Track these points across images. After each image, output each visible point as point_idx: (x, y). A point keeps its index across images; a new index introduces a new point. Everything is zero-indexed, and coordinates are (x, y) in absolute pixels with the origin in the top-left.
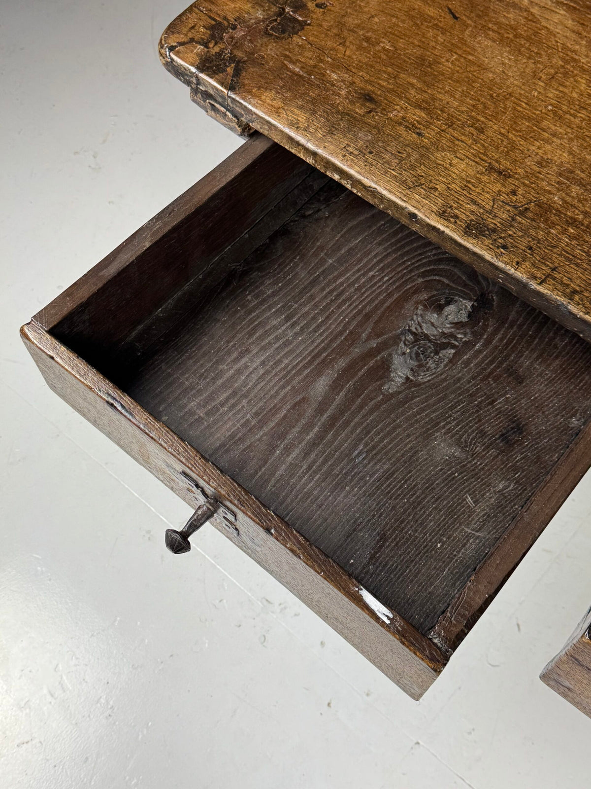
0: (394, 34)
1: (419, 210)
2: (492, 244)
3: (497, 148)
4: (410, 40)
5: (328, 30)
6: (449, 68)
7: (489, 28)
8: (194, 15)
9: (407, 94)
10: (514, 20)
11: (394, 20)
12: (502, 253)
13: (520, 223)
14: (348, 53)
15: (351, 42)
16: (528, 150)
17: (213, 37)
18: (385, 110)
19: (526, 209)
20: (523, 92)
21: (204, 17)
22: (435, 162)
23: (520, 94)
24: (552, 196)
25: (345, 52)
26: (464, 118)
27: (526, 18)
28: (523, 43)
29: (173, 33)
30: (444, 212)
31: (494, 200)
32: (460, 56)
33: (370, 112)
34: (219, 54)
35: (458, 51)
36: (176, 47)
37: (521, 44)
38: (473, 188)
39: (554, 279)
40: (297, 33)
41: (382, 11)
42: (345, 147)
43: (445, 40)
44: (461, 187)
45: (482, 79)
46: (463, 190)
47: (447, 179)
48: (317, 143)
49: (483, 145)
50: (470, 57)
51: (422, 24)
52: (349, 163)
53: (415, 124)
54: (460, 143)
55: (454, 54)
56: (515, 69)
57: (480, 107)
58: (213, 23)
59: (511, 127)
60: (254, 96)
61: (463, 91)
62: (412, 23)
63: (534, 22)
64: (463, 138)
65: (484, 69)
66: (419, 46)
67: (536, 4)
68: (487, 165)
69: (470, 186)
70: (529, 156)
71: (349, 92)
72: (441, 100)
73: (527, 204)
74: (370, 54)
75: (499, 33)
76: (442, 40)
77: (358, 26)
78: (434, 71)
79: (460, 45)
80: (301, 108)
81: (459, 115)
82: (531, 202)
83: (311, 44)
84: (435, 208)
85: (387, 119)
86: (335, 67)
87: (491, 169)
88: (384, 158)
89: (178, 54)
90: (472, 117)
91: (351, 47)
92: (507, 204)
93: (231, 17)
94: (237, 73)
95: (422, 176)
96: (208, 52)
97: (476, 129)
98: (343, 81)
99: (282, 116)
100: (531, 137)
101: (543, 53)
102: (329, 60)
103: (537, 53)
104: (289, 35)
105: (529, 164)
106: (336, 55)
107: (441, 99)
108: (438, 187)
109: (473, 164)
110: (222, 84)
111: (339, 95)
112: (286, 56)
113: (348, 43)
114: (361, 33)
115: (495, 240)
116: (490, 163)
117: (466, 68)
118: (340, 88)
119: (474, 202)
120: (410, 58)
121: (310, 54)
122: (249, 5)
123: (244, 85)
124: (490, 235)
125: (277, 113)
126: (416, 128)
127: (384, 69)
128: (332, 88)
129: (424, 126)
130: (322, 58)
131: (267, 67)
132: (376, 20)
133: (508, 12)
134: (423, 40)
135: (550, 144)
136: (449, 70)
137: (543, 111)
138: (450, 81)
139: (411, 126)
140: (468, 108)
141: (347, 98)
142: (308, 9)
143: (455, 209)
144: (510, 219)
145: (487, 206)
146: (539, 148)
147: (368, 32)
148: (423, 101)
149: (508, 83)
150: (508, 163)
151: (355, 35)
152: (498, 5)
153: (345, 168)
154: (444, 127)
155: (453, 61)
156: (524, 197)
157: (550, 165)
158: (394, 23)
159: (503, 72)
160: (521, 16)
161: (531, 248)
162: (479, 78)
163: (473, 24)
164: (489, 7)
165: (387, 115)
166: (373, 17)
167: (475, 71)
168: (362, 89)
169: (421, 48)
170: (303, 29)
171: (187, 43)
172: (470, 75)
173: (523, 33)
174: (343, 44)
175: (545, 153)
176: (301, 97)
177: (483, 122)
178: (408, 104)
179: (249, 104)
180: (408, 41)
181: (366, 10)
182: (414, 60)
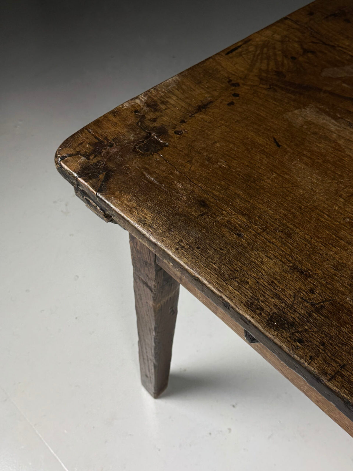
0: (229, 156)
1: (231, 300)
2: (290, 337)
3: (301, 251)
4: (241, 161)
5: (180, 151)
7: (304, 154)
8: (84, 134)
9: (234, 202)
10: (324, 149)
11: (231, 145)
12: (298, 346)
13: (315, 319)
14: (192, 169)
15: (196, 161)
16: (327, 254)
17: (94, 151)
18: (214, 214)
19: (322, 307)
20: (326, 206)
21: (90, 137)
22: (249, 259)
23: (324, 207)
24: (344, 296)
25: (191, 168)
26: (276, 224)
27: (333, 148)
28: (329, 166)
29: (66, 147)
30: (252, 304)
31: (294, 297)
32: (279, 175)
33: (202, 215)
34: (96, 164)
35: (277, 171)
36: (66, 157)
37: (328, 168)
38: (278, 285)
39: (343, 376)
40: (157, 152)
41: (224, 139)
42: (178, 242)
43: (268, 162)
44: (268, 283)
45: (294, 194)
46: (270, 285)
47: (257, 275)
48: (157, 237)
49: (290, 248)
50: (286, 176)
51: (252, 149)
52: (180, 255)
53: (236, 227)
54: (271, 245)
55: (274, 174)
56: (322, 188)
57: (291, 216)
58: (97, 141)
59: (314, 234)
60: (116, 197)
61: (278, 202)
62: (245, 149)
63: (340, 151)
64: (274, 240)
65: (297, 186)
66: (248, 166)
67: (343, 137)
68: (291, 264)
69: (276, 282)
70: (328, 260)
71: (189, 199)
72: (259, 209)
73: (323, 302)
74: (209, 170)
75: (311, 159)
76: (266, 162)
77: (203, 149)
78: (257, 185)
79: (279, 167)
80: (149, 208)
81: (273, 222)
82: (326, 301)
83: (166, 161)
84: (244, 300)
85: (215, 221)
86: (180, 179)
87: (294, 268)
88: (208, 253)
89: (65, 163)
90: (283, 224)
91: (196, 164)
92: (305, 300)
93: (110, 138)
94: (107, 179)
95: (237, 271)
96: (88, 162)
97: (285, 234)
98: (185, 190)
99: (134, 214)
100: (330, 244)
101: (345, 175)
102: (178, 173)
103: (340, 175)
104: (151, 153)
105: (326, 266)
106: (183, 170)
107: (259, 208)
108: (249, 281)
109: (280, 263)
110: (93, 187)
111: (181, 200)
112: (146, 169)
113: (194, 161)
114: (205, 154)
115: (293, 333)
116: (294, 264)
117: (282, 185)
118: (182, 195)
119: (278, 297)
120: (239, 175)
121: (164, 168)
122: (125, 130)
123: (110, 189)
124: (289, 328)
125: (130, 211)
126: (237, 230)
127: (218, 182)
128: (176, 194)
129: (243, 229)
130: (173, 171)
131: (130, 176)
132: (218, 145)
133: (320, 143)
134: (252, 161)
135: (346, 251)
136: (269, 185)
137: (342, 222)
138: (268, 194)
139: (233, 228)
140: (280, 216)
141: (187, 203)
142: (168, 135)
143: (262, 301)
144: (307, 315)
145: (288, 301)
146: (336, 253)
147: (210, 154)
148: (246, 209)
149: (315, 198)
150: (309, 265)
151: (200, 156)
152: (312, 137)
153: (176, 259)
154: (260, 231)
155: (272, 179)
156: (320, 295)
157: (345, 269)
158: (231, 148)
159: (312, 189)
160: (330, 146)
161: (323, 344)
162: (291, 193)
163: (291, 151)
164: (306, 139)
165: (215, 218)
166: (216, 142)
167: (289, 187)
168: (199, 196)
169: (249, 167)
170: (162, 149)
171: (74, 155)
172: (285, 190)
173: (330, 159)
174: (190, 162)
175: (341, 258)
176: (151, 200)
177: (291, 229)
178: (234, 210)
179: (111, 203)
180: (239, 162)
181: (211, 137)
182: (242, 176)
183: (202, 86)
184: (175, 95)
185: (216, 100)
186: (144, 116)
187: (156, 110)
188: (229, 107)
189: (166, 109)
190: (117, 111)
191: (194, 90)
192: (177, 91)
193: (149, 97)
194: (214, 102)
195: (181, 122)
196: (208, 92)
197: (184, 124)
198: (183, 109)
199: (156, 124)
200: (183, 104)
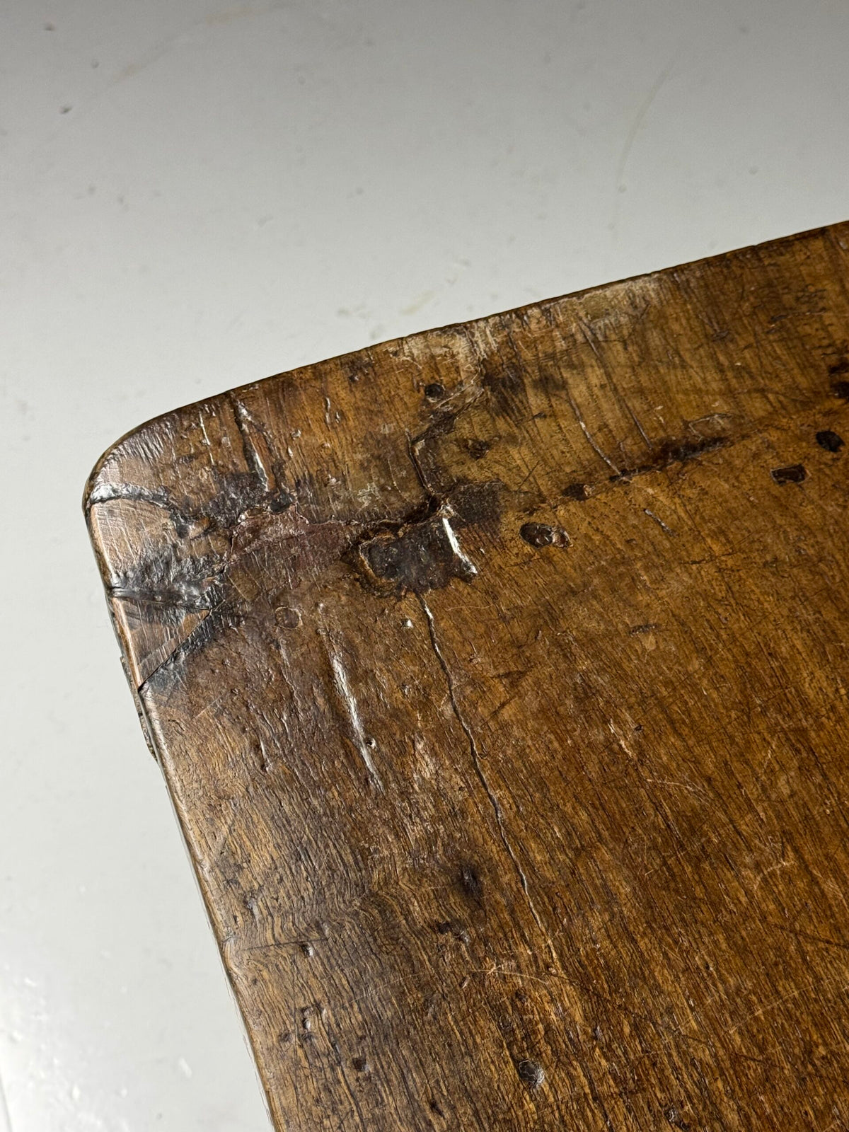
0: (665, 710)
4: (697, 751)
5: (503, 618)
6: (748, 893)
8: (214, 423)
9: (578, 922)
11: (696, 664)
14: (507, 713)
15: (537, 683)
17: (215, 508)
18: (486, 941)
21: (232, 442)
25: (503, 705)
26: (683, 1084)
29: (135, 454)
32: (805, 867)
33: (440, 928)
35: (809, 853)
40: (418, 591)
41: (683, 624)
42: (303, 1010)
43: (793, 795)
45: (818, 979)
48: (246, 955)
50: (831, 886)
51: (764, 712)
53: (535, 1032)
55: (791, 854)
58: (244, 467)
61: (738, 990)
62: (739, 698)
66: (709, 780)
71: (431, 839)
72: (657, 989)
74: (561, 741)
76: (786, 791)
77: (588, 641)
78: (700, 882)
79: (826, 831)
80: (282, 824)
81: (676, 1069)
83: (434, 643)
85: (474, 975)
86: (443, 739)
88: (380, 1103)
90: (707, 1095)
91: (530, 697)
93: (293, 471)
94: (200, 640)
96: (175, 546)
98: (438, 795)
102: (448, 710)
104: (399, 589)
106: (474, 705)
107: (658, 986)
110: (142, 655)
111: (399, 833)
112: (349, 647)
113: (527, 683)
114: (584, 665)
117: (795, 919)
118: (417, 813)
120: (658, 807)
121: (410, 670)
122: (359, 456)
126: (532, 1047)
127: (569, 809)
128: (398, 803)
129: (555, 1052)
130: (434, 697)
131: (283, 656)
132: (649, 642)
134: (736, 765)
136: (744, 899)
138: (721, 938)
139: (519, 1034)
140: (715, 1056)
141: (414, 853)
142: (495, 532)
147: (601, 671)
148: (608, 967)
151: (563, 666)
154: (609, 1087)
155: (773, 874)
158: (690, 676)
162: (810, 968)
165: (480, 961)
166: (645, 628)
167: (814, 940)
168: (471, 844)
169: (712, 788)
170: (445, 585)
172: (793, 948)
174: (513, 679)
178: (561, 956)
180: (689, 749)
181: (643, 598)
182: (666, 818)
183: (722, 358)
184: (603, 363)
185: (744, 437)
186: (447, 420)
187: (504, 408)
188: (777, 490)
189: (542, 416)
190: (369, 365)
191: (684, 366)
192: (619, 347)
193: (509, 342)
194: (733, 444)
195: (565, 493)
196: (729, 393)
197: (574, 506)
198: (600, 438)
199: (475, 472)
200: (612, 415)
